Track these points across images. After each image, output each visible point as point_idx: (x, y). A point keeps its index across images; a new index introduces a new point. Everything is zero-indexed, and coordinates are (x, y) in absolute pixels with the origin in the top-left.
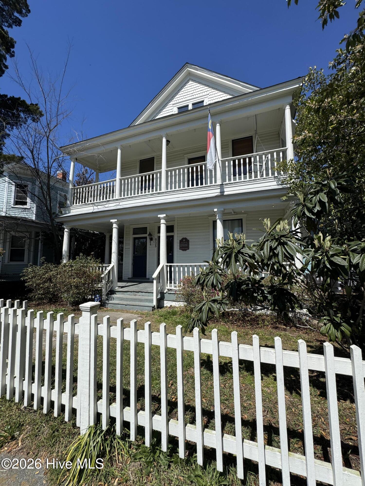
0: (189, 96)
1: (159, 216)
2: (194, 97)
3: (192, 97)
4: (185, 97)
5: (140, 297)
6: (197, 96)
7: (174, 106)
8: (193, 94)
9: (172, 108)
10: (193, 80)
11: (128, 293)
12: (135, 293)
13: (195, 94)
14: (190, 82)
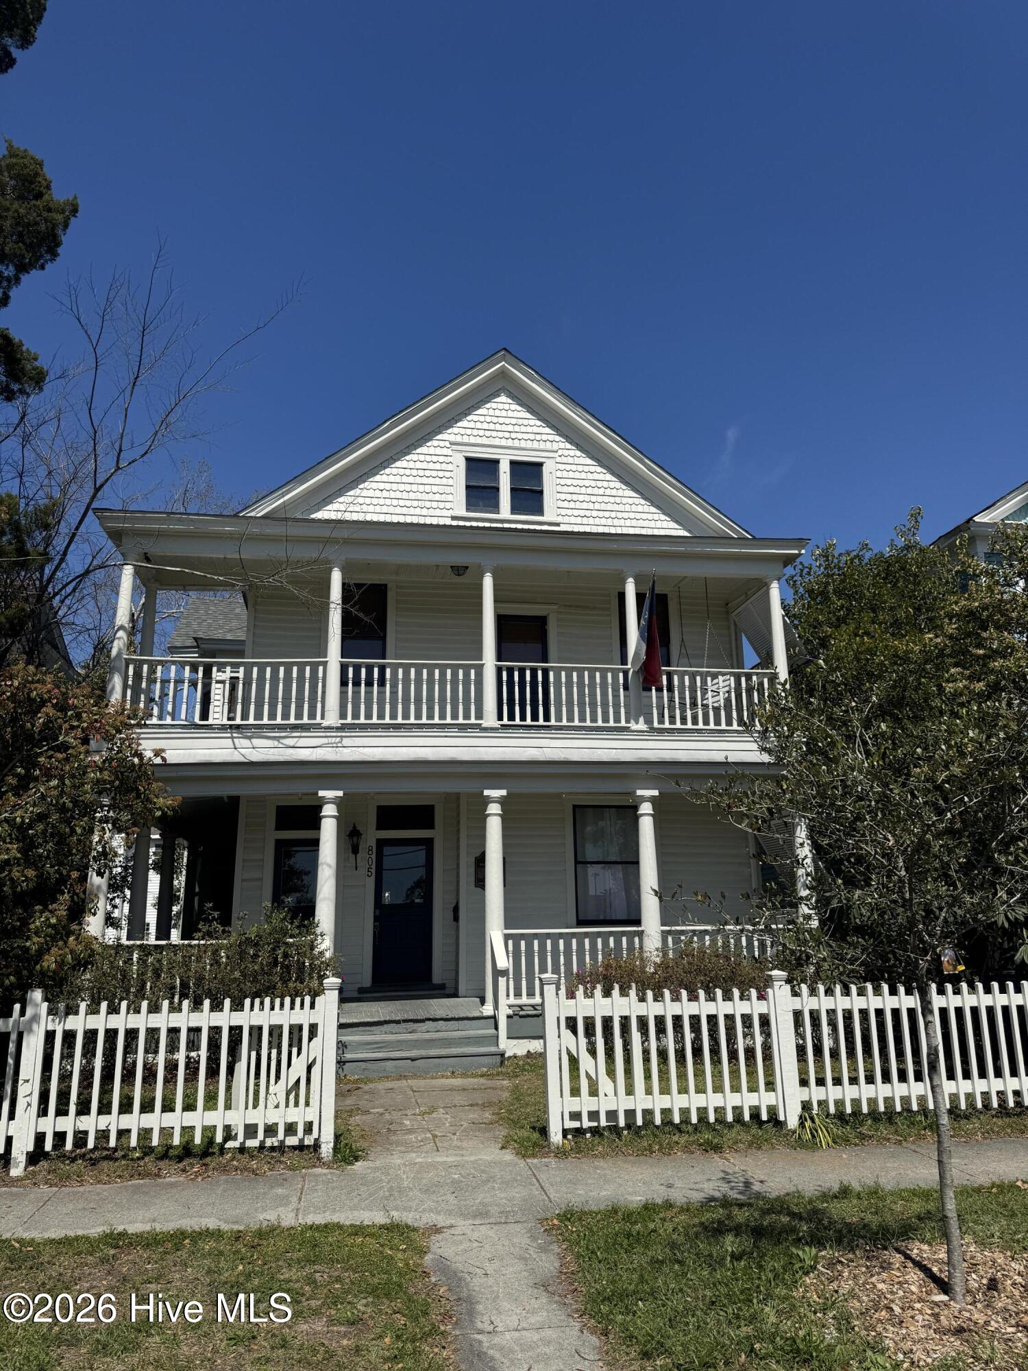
0: (500, 435)
1: (486, 792)
2: (516, 444)
3: (510, 443)
4: (488, 433)
5: (427, 1036)
6: (523, 444)
7: (454, 447)
8: (513, 435)
9: (449, 452)
10: (511, 395)
11: (386, 1027)
12: (411, 1026)
13: (520, 436)
14: (503, 398)
